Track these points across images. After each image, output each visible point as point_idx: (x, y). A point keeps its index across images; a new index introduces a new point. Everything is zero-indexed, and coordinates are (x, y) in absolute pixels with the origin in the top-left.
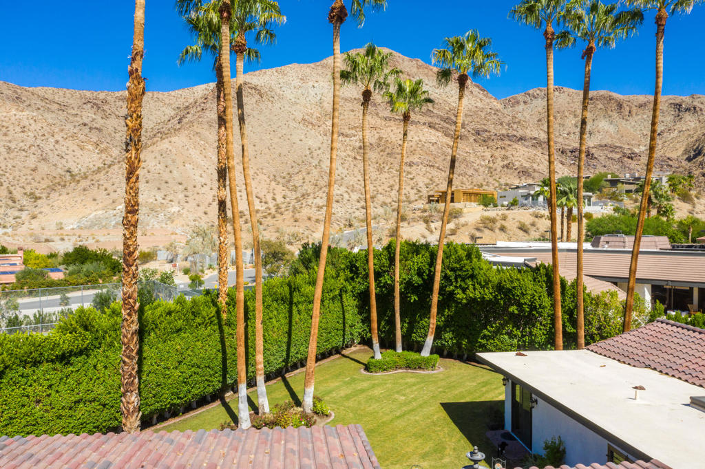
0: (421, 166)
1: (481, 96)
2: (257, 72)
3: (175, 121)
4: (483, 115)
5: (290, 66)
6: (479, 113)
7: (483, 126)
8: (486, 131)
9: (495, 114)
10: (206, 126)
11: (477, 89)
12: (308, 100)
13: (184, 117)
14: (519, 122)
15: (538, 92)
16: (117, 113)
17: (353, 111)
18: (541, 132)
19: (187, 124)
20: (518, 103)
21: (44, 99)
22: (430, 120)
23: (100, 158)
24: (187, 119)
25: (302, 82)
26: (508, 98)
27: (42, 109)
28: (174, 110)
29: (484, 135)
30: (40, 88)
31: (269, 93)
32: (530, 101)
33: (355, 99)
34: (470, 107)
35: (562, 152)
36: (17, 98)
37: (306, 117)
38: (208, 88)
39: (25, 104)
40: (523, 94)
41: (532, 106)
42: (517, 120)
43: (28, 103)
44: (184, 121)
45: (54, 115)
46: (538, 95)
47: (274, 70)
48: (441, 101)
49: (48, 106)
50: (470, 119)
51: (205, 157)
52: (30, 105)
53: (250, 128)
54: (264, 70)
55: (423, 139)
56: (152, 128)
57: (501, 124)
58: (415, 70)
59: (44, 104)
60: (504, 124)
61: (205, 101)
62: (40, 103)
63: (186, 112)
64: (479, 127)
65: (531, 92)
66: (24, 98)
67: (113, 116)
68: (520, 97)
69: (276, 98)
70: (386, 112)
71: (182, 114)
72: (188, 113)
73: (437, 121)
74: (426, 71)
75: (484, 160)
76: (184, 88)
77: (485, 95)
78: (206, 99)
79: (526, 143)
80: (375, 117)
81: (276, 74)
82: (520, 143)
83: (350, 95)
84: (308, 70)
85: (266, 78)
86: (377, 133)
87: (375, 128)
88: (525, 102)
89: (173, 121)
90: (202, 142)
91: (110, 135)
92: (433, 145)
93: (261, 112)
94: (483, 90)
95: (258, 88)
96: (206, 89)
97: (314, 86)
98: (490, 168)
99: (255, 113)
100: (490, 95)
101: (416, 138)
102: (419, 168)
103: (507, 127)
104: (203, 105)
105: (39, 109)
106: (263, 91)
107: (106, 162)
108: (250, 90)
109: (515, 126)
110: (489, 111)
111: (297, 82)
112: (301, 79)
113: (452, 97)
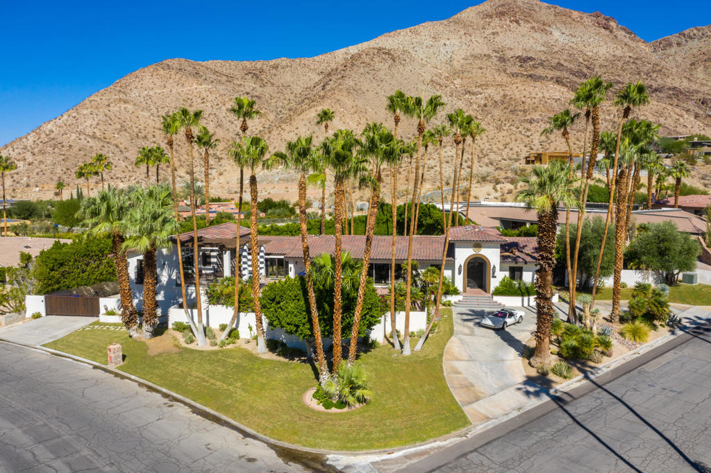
0: (541, 123)
1: (627, 40)
2: (392, 33)
3: (319, 87)
4: (620, 64)
5: (423, 24)
6: (616, 62)
7: (617, 78)
8: (619, 82)
9: (633, 62)
10: (345, 93)
11: (623, 33)
12: (438, 59)
13: (327, 84)
14: (660, 71)
15: (695, 31)
16: (272, 81)
17: (481, 68)
18: (683, 79)
19: (329, 91)
20: (670, 45)
21: (216, 72)
22: (558, 73)
23: (261, 122)
24: (330, 86)
25: (434, 40)
26: (659, 40)
27: (215, 82)
28: (318, 74)
29: (616, 87)
30: (211, 61)
31: (401, 56)
32: (684, 42)
33: (485, 55)
34: (608, 55)
35: (703, 103)
36: (196, 73)
37: (435, 78)
38: (347, 51)
39: (202, 78)
40: (678, 35)
41: (686, 48)
42: (659, 68)
43: (204, 77)
44: (328, 87)
45: (224, 87)
46: (695, 35)
47: (408, 30)
48: (575, 52)
49: (219, 78)
50: (604, 70)
51: (344, 123)
52: (206, 79)
53: (383, 93)
54: (398, 31)
55: (547, 95)
56: (300, 94)
57: (639, 74)
58: (552, 18)
59: (215, 77)
60: (642, 74)
61: (345, 69)
62: (213, 77)
63: (328, 79)
64: (612, 78)
65: (686, 32)
66: (201, 74)
67: (269, 84)
68: (674, 38)
69: (408, 60)
70: (514, 68)
71: (325, 81)
72: (330, 80)
73: (566, 74)
74: (564, 18)
75: (609, 115)
76: (326, 53)
77: (631, 39)
78: (345, 66)
79: (661, 95)
80: (503, 74)
81: (410, 34)
82: (654, 95)
83: (480, 52)
84: (441, 28)
85: (401, 38)
86: (503, 90)
87: (501, 85)
88: (679, 44)
89: (317, 87)
90: (342, 110)
91: (267, 101)
92: (556, 101)
93: (393, 77)
94: (630, 33)
95: (392, 52)
96: (346, 53)
97: (445, 44)
98: (614, 122)
99: (388, 78)
100: (638, 38)
101: (540, 95)
102: (539, 125)
103: (645, 77)
104: (342, 72)
105: (213, 82)
106: (395, 55)
107: (265, 126)
108: (384, 56)
109: (654, 75)
110: (628, 59)
111: (429, 41)
112: (433, 38)
113: (589, 45)
